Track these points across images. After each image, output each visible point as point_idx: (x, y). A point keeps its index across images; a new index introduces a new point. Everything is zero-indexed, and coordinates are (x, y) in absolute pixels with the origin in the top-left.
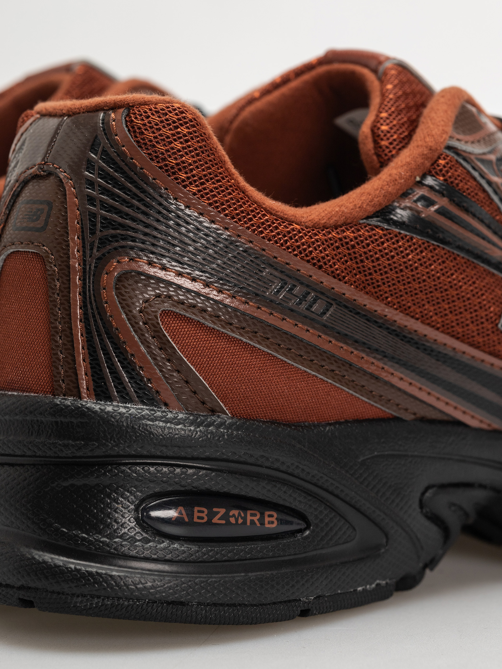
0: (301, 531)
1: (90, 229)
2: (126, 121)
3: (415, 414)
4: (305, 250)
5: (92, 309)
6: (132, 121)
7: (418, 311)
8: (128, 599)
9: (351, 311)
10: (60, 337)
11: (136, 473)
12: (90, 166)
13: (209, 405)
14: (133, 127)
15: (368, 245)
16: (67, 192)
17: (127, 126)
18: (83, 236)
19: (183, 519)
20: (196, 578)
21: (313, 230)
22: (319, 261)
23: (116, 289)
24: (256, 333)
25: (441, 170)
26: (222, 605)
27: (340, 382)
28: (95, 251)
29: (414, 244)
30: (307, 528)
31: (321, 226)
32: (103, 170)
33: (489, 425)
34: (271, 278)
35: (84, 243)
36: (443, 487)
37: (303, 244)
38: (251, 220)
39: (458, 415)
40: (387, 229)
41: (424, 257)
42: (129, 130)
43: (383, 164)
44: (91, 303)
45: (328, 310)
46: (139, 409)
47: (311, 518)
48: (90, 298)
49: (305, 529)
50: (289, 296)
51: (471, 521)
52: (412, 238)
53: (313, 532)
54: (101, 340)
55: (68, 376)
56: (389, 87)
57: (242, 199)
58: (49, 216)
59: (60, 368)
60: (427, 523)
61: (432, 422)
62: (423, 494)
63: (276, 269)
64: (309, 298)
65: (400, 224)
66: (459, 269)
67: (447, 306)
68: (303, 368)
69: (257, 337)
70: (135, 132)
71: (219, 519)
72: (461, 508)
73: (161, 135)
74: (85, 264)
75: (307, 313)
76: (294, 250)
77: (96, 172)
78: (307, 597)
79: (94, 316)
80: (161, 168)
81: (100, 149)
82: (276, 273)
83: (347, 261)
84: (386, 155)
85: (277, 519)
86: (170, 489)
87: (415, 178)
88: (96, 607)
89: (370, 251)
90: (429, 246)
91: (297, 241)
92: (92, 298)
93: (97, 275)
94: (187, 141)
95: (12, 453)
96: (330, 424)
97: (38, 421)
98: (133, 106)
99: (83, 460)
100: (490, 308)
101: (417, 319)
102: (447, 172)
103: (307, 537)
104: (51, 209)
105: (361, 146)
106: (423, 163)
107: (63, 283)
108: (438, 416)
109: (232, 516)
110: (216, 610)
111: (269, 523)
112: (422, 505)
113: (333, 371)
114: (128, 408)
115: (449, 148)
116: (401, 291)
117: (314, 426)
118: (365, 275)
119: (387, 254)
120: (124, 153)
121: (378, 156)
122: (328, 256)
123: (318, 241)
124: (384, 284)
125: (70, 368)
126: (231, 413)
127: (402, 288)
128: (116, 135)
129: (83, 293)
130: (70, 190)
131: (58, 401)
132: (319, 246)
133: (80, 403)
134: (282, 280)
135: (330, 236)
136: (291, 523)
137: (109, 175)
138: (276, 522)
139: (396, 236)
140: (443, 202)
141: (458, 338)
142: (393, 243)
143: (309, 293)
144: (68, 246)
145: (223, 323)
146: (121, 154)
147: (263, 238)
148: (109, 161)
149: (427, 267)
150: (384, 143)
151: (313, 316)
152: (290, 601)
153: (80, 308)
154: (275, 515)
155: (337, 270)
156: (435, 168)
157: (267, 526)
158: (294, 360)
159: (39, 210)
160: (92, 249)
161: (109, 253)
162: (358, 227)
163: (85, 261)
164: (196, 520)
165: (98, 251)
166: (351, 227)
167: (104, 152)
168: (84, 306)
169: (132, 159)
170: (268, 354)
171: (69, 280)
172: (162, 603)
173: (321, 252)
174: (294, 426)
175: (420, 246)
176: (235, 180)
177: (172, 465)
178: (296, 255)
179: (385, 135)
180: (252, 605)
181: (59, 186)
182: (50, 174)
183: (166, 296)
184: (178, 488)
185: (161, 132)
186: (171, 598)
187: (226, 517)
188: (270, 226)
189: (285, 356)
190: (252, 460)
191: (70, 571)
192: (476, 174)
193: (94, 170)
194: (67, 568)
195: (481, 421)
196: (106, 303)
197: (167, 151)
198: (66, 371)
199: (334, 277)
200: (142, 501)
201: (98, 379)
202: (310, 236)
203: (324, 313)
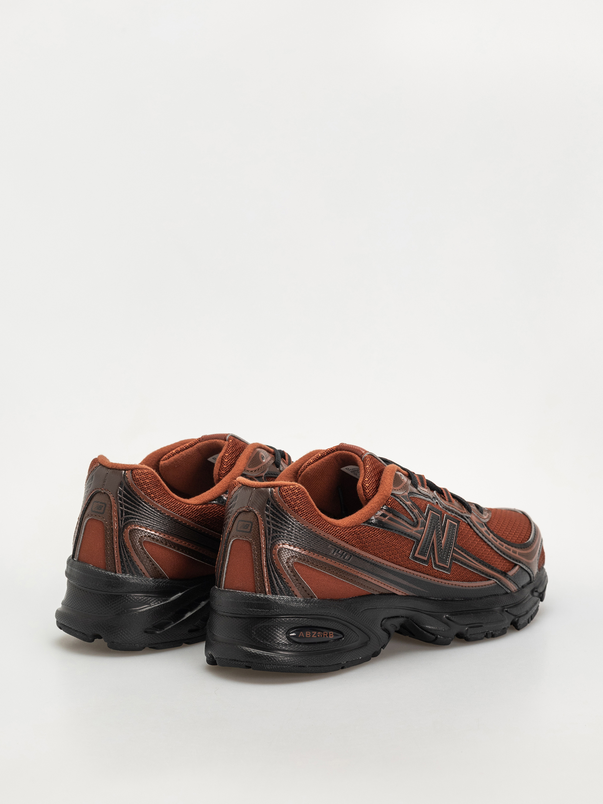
0: (341, 638)
1: (268, 533)
2: (279, 493)
3: (379, 592)
4: (342, 537)
5: (270, 562)
6: (281, 493)
7: (381, 555)
8: (285, 665)
9: (358, 558)
10: (258, 572)
11: (282, 621)
12: (267, 510)
13: (311, 595)
14: (282, 495)
15: (364, 533)
16: (259, 519)
17: (280, 495)
18: (266, 536)
19: (302, 636)
20: (308, 657)
21: (345, 529)
22: (347, 540)
23: (278, 555)
24: (326, 568)
25: (390, 504)
26: (316, 666)
27: (354, 583)
28: (270, 541)
29: (380, 531)
30: (343, 637)
31: (348, 527)
32: (272, 511)
33: (405, 594)
34: (331, 548)
35: (266, 538)
36: (389, 618)
37: (342, 535)
38: (323, 527)
39: (395, 591)
40: (370, 527)
41: (383, 536)
42: (281, 496)
43: (368, 500)
44: (269, 560)
45: (350, 558)
46: (287, 598)
47: (344, 633)
48: (269, 558)
49: (342, 638)
50: (337, 554)
51: (398, 629)
52: (379, 529)
53: (345, 638)
54: (274, 573)
55: (261, 586)
56: (367, 466)
57: (320, 519)
58: (251, 527)
59: (258, 583)
60: (383, 632)
61: (385, 594)
62: (382, 622)
63: (333, 545)
64: (344, 554)
65: (374, 524)
66: (396, 538)
67: (391, 552)
68: (342, 580)
69: (326, 570)
70: (283, 497)
71: (314, 636)
72: (395, 626)
73: (292, 498)
74: (267, 546)
75: (343, 560)
76: (339, 537)
77: (269, 512)
78: (344, 662)
79: (271, 565)
80: (293, 510)
81: (270, 503)
82: (333, 546)
83: (356, 539)
84: (368, 496)
85: (333, 634)
86: (298, 626)
87: (381, 507)
88: (274, 668)
89: (365, 535)
90: (385, 532)
91: (339, 534)
92: (270, 558)
93: (271, 550)
94: (298, 495)
95: (240, 613)
96: (350, 599)
97: (251, 602)
98: (281, 487)
99: (268, 616)
100: (406, 551)
101: (380, 558)
102: (392, 504)
103: (343, 640)
104: (252, 525)
105: (358, 491)
106: (383, 502)
107: (258, 552)
108: (387, 592)
109: (318, 635)
110: (314, 668)
111: (331, 636)
112: (381, 626)
113: (352, 579)
114: (283, 597)
115: (392, 494)
116: (375, 548)
117: (345, 600)
118: (363, 544)
119: (370, 536)
120: (279, 505)
121: (365, 496)
122: (350, 538)
123: (347, 533)
124: (366, 542)
125: (262, 583)
126: (318, 598)
127: (375, 547)
128: (276, 498)
129: (266, 556)
130: (260, 518)
131: (258, 595)
132: (347, 535)
133: (266, 596)
134: (335, 549)
135: (351, 531)
136: (338, 635)
137: (274, 513)
138: (333, 635)
139: (374, 529)
140: (390, 515)
141: (394, 563)
142: (373, 532)
143: (344, 553)
144: (260, 539)
145: (315, 565)
146: (278, 505)
147: (328, 533)
148: (274, 508)
149: (384, 539)
150: (367, 491)
151: (345, 561)
152: (338, 664)
153: (265, 562)
154: (332, 633)
155: (353, 543)
156: (387, 503)
157: (330, 637)
158: (339, 577)
159: (247, 525)
160: (269, 540)
161: (275, 542)
162: (360, 527)
163: (266, 545)
164: (307, 636)
165: (271, 541)
166: (358, 527)
167: (272, 505)
168: (267, 561)
169: (282, 507)
170: (330, 575)
171: (261, 551)
172: (297, 666)
173: (348, 537)
174: (338, 600)
175: (382, 532)
176: (317, 512)
177: (299, 617)
178: (339, 539)
179: (368, 488)
180: (326, 666)
181: (255, 516)
182: (250, 511)
183: (295, 557)
184: (300, 625)
185: (288, 492)
186: (300, 665)
187: (316, 635)
188: (330, 529)
189: (336, 576)
190: (325, 614)
191: (265, 656)
192: (401, 503)
193: (268, 511)
194: (264, 655)
195: (402, 593)
196: (275, 560)
197: (295, 504)
198: (260, 584)
199: (352, 546)
200: (288, 630)
201: (273, 587)
202: (344, 531)
203: (349, 559)
